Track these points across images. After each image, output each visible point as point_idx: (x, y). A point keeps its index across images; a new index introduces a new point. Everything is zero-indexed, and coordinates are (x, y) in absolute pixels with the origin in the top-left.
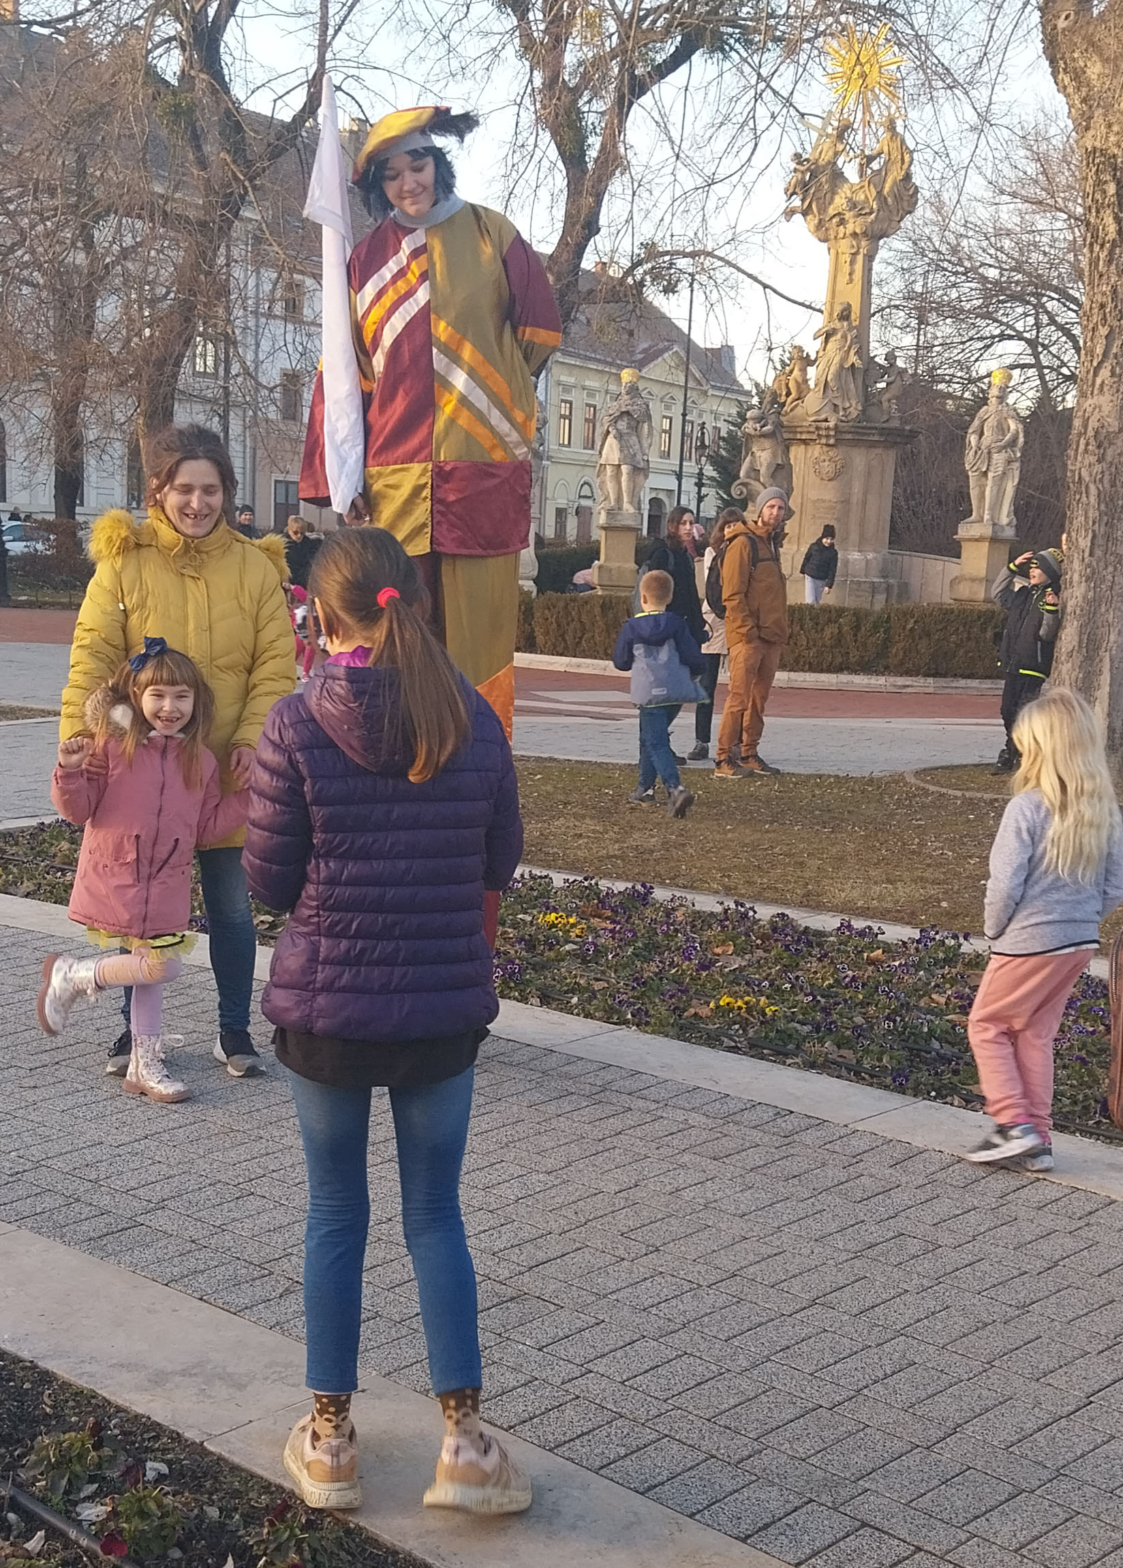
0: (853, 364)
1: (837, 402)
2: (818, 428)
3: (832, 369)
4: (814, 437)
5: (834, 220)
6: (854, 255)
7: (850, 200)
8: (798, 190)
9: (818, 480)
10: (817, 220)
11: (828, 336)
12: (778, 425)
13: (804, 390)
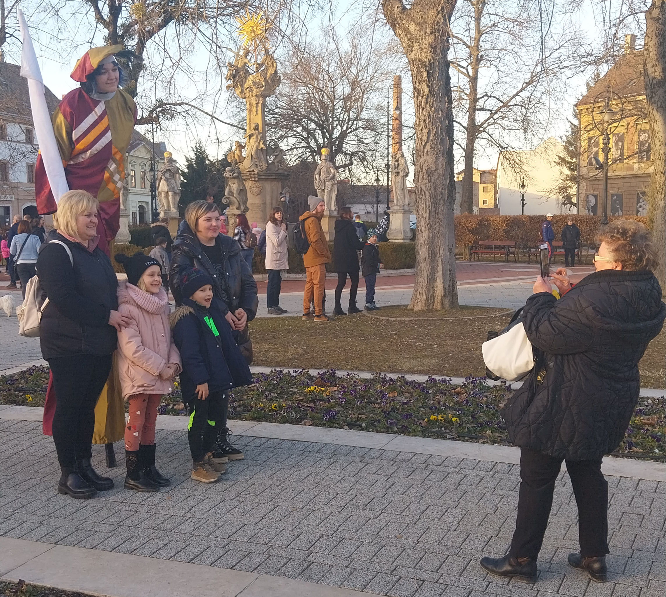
0: (262, 148)
1: (257, 163)
2: (250, 174)
3: (254, 150)
4: (249, 178)
5: (248, 90)
6: (257, 104)
7: (253, 82)
8: (231, 78)
9: (252, 195)
10: (240, 90)
11: (250, 137)
12: (240, 173)
13: (242, 159)
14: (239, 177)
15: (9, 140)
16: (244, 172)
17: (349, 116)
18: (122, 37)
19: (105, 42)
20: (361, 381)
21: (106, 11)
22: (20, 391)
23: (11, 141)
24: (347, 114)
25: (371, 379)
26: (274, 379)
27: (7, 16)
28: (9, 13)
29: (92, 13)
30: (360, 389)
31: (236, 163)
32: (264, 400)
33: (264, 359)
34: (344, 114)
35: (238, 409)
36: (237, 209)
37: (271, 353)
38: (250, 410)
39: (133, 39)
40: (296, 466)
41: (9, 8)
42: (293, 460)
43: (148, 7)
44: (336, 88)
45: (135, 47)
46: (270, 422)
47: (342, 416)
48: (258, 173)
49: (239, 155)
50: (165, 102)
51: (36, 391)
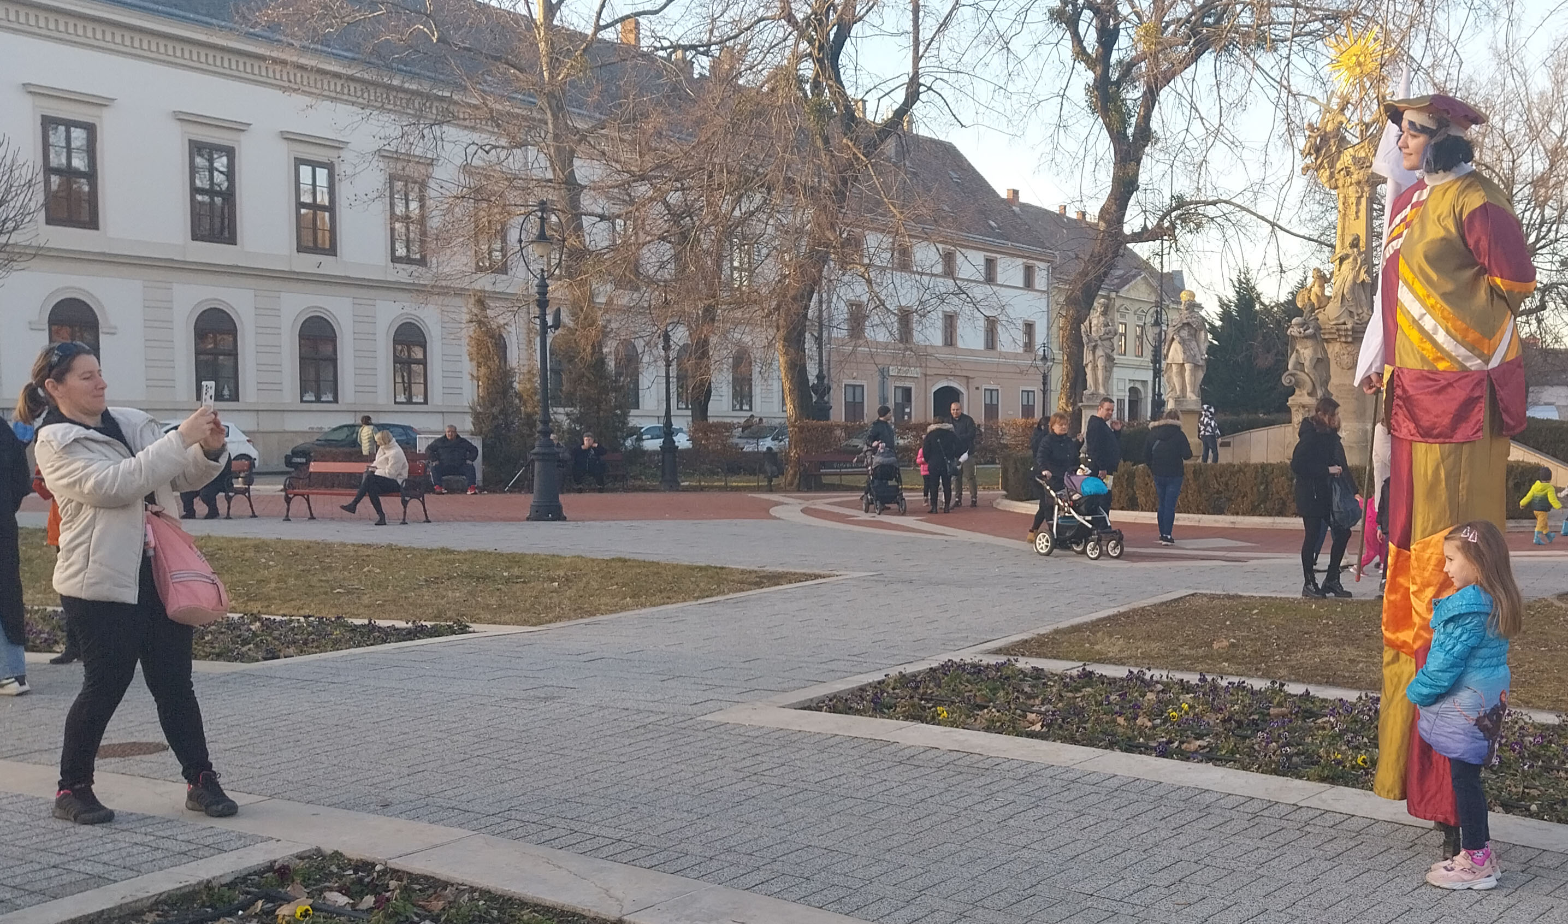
0: (1364, 280)
1: (1352, 309)
2: (1338, 330)
3: (1348, 284)
4: (1336, 336)
5: (1342, 173)
6: (1359, 198)
7: (1354, 157)
8: (1312, 151)
9: (1339, 369)
10: (1328, 173)
11: (1342, 260)
12: (1318, 328)
13: (1324, 301)
14: (1318, 336)
15: (918, 273)
16: (1327, 326)
17: (1543, 216)
18: (1118, 83)
19: (1087, 94)
20: (1535, 727)
21: (1090, 39)
22: (928, 701)
23: (922, 274)
24: (1538, 211)
25: (1554, 726)
26: (1362, 710)
27: (922, 56)
28: (927, 48)
29: (1067, 43)
30: (1531, 743)
31: (1313, 310)
32: (1344, 748)
33: (1347, 674)
34: (1532, 213)
35: (1295, 759)
36: (1309, 394)
37: (1361, 665)
38: (1317, 763)
39: (1136, 87)
40: (1399, 868)
41: (927, 42)
42: (1393, 857)
43: (1166, 28)
44: (1518, 161)
45: (1139, 102)
46: (1353, 786)
47: (1491, 789)
48: (1353, 328)
49: (1320, 294)
50: (1188, 200)
51: (953, 702)
